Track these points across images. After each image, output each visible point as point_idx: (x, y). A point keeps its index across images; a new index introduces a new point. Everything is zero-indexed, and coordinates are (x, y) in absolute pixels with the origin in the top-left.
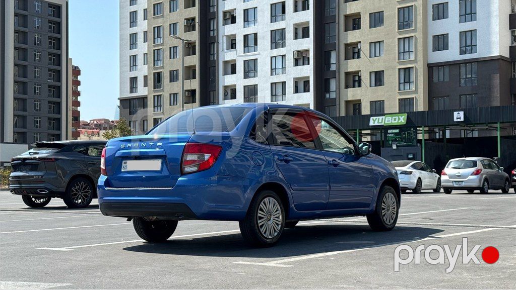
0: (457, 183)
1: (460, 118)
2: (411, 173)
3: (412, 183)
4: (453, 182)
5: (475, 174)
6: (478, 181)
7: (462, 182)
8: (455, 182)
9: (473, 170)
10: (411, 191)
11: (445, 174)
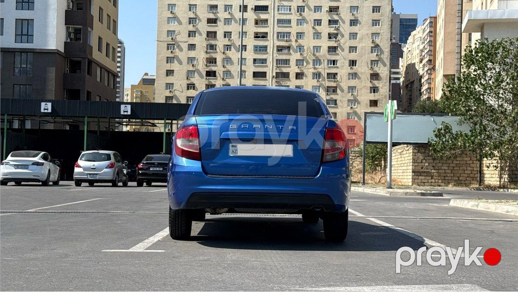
0: (92, 176)
1: (47, 109)
2: (42, 164)
3: (42, 175)
4: (87, 174)
5: (110, 168)
6: (112, 174)
7: (97, 174)
8: (90, 174)
9: (107, 163)
10: (40, 183)
11: (79, 166)
